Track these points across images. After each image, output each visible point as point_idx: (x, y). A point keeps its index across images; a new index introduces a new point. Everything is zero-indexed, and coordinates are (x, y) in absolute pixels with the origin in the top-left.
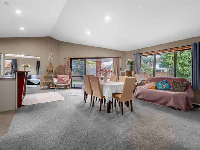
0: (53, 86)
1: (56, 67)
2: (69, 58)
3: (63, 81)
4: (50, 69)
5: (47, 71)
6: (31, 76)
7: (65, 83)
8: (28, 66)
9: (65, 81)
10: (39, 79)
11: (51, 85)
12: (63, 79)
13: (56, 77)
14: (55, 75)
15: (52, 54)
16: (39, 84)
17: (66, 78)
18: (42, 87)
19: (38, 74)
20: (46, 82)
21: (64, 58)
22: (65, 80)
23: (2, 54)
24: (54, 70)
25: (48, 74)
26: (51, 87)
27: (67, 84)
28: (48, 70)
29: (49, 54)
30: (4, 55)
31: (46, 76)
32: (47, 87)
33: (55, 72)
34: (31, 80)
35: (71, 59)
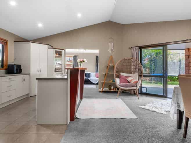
0: (115, 89)
1: (119, 61)
2: (137, 46)
3: (129, 82)
4: (110, 65)
5: (107, 68)
6: (90, 74)
7: (133, 86)
8: (83, 61)
9: (132, 82)
10: (98, 78)
11: (112, 88)
12: (129, 79)
13: (118, 77)
14: (117, 74)
15: (113, 44)
16: (97, 84)
17: (133, 78)
18: (102, 89)
19: (97, 71)
20: (106, 82)
21: (129, 48)
22: (131, 80)
23: (63, 50)
24: (116, 66)
25: (109, 71)
26: (112, 90)
27: (135, 88)
28: (108, 66)
29: (110, 44)
30: (65, 50)
31: (105, 75)
32: (106, 89)
33: (117, 69)
34: (90, 78)
35: (141, 48)
